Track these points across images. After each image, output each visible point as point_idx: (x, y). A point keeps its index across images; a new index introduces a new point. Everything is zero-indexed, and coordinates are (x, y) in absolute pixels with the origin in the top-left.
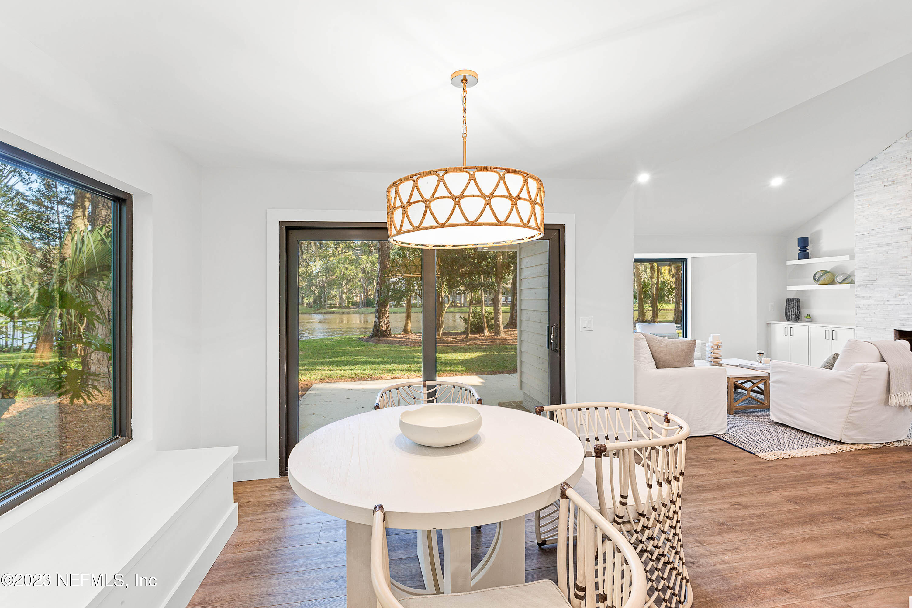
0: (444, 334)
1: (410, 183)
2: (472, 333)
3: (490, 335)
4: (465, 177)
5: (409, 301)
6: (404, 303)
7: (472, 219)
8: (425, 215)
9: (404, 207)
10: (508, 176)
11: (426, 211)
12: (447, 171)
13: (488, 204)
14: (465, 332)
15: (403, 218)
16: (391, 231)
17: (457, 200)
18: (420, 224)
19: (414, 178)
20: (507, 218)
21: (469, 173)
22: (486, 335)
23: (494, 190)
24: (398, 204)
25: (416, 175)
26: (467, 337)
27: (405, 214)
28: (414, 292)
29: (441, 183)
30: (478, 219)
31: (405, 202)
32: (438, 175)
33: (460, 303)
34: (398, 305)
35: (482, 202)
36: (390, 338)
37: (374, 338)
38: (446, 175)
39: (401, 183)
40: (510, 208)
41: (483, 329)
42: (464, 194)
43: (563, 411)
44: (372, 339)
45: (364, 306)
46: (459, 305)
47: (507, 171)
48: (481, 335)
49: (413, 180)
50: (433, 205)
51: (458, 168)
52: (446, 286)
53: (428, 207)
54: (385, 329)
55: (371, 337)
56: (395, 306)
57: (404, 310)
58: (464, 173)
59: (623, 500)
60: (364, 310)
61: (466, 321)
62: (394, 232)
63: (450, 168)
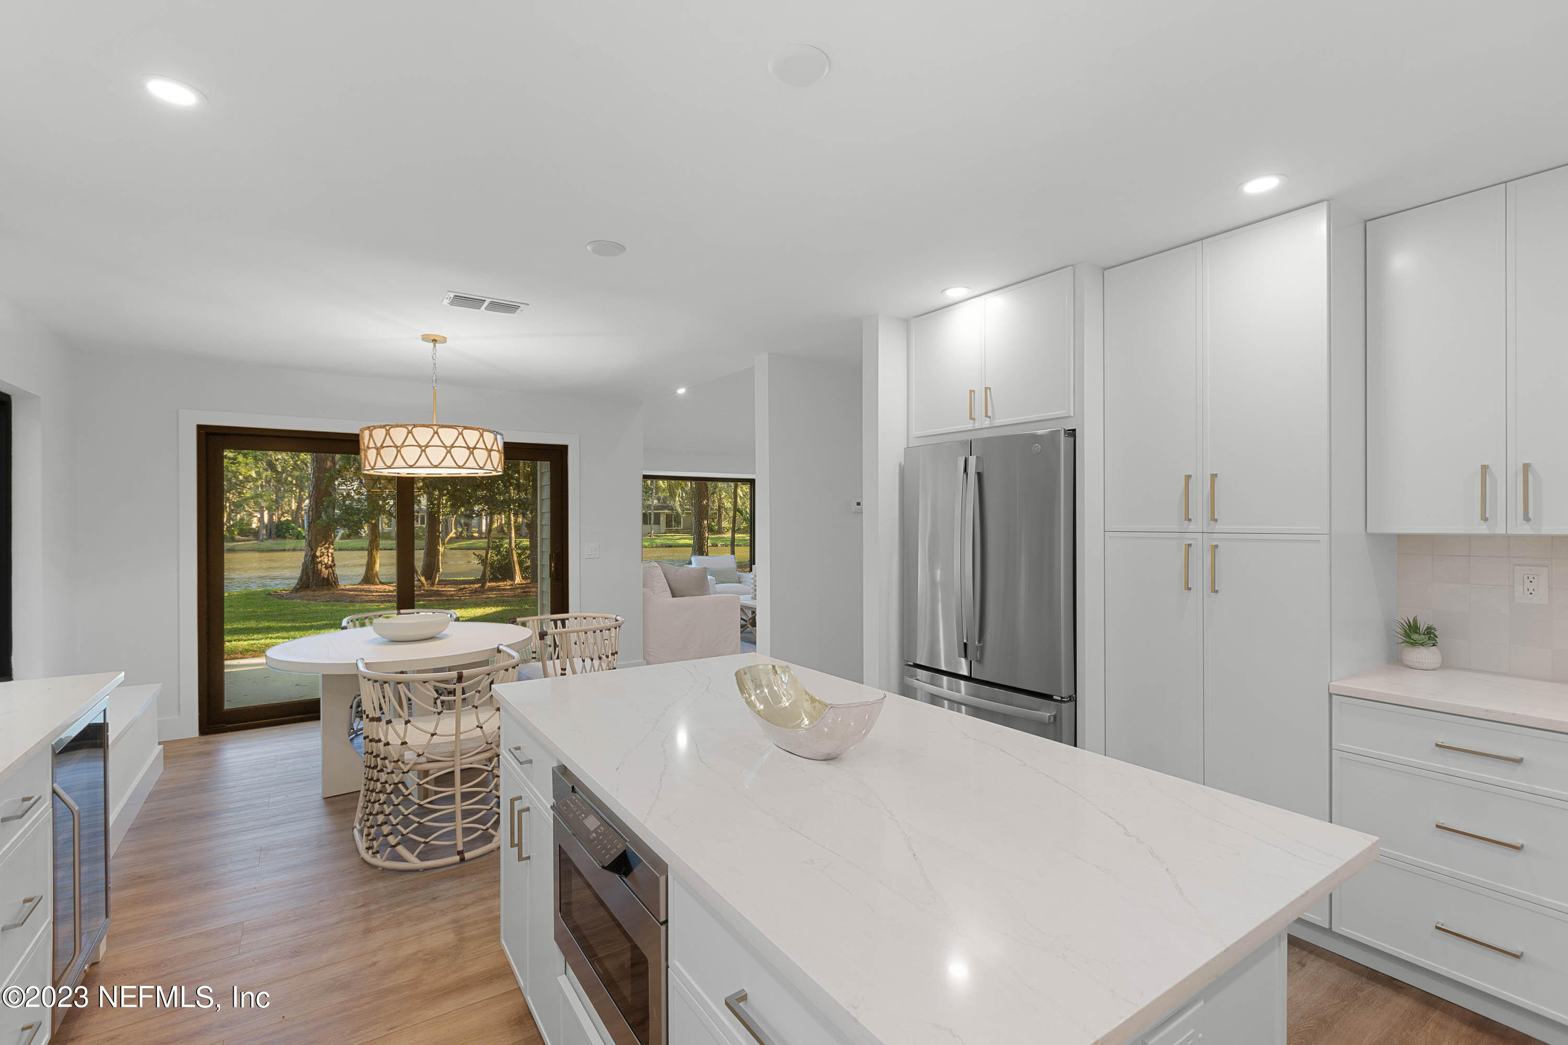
0: (441, 582)
1: (383, 431)
2: (495, 579)
3: (524, 582)
4: (430, 431)
5: (374, 528)
6: (365, 530)
7: (435, 463)
8: (396, 457)
9: (378, 449)
10: (465, 432)
11: (397, 455)
12: (415, 426)
13: (449, 452)
14: (482, 580)
15: (377, 457)
16: (365, 466)
17: (423, 449)
18: (392, 465)
19: (387, 428)
20: (465, 463)
21: (433, 429)
22: (516, 582)
23: (454, 443)
24: (372, 445)
25: (388, 425)
26: (483, 586)
27: (378, 454)
28: (385, 512)
29: (410, 435)
30: (440, 463)
31: (379, 445)
32: (407, 428)
33: (480, 532)
34: (354, 533)
35: (444, 451)
36: (337, 590)
37: (302, 594)
38: (414, 429)
39: (375, 429)
40: (468, 455)
41: (512, 573)
42: (429, 445)
43: (535, 621)
44: (298, 594)
45: (270, 536)
46: (476, 535)
47: (466, 428)
48: (509, 582)
49: (386, 429)
50: (403, 450)
51: (424, 425)
52: (447, 502)
53: (399, 451)
54: (326, 576)
55: (296, 590)
56: (348, 537)
57: (366, 544)
58: (429, 429)
59: (563, 672)
60: (270, 543)
61: (484, 561)
62: (368, 467)
63: (417, 424)
